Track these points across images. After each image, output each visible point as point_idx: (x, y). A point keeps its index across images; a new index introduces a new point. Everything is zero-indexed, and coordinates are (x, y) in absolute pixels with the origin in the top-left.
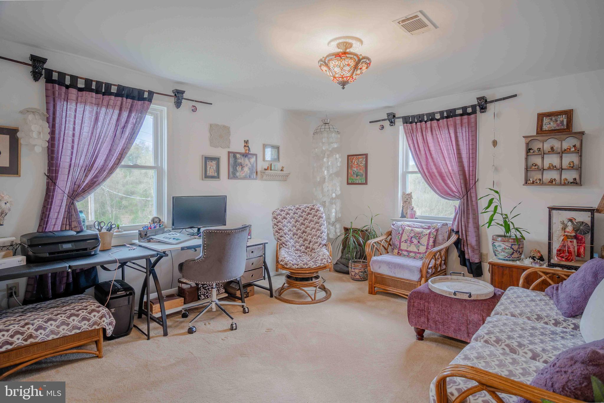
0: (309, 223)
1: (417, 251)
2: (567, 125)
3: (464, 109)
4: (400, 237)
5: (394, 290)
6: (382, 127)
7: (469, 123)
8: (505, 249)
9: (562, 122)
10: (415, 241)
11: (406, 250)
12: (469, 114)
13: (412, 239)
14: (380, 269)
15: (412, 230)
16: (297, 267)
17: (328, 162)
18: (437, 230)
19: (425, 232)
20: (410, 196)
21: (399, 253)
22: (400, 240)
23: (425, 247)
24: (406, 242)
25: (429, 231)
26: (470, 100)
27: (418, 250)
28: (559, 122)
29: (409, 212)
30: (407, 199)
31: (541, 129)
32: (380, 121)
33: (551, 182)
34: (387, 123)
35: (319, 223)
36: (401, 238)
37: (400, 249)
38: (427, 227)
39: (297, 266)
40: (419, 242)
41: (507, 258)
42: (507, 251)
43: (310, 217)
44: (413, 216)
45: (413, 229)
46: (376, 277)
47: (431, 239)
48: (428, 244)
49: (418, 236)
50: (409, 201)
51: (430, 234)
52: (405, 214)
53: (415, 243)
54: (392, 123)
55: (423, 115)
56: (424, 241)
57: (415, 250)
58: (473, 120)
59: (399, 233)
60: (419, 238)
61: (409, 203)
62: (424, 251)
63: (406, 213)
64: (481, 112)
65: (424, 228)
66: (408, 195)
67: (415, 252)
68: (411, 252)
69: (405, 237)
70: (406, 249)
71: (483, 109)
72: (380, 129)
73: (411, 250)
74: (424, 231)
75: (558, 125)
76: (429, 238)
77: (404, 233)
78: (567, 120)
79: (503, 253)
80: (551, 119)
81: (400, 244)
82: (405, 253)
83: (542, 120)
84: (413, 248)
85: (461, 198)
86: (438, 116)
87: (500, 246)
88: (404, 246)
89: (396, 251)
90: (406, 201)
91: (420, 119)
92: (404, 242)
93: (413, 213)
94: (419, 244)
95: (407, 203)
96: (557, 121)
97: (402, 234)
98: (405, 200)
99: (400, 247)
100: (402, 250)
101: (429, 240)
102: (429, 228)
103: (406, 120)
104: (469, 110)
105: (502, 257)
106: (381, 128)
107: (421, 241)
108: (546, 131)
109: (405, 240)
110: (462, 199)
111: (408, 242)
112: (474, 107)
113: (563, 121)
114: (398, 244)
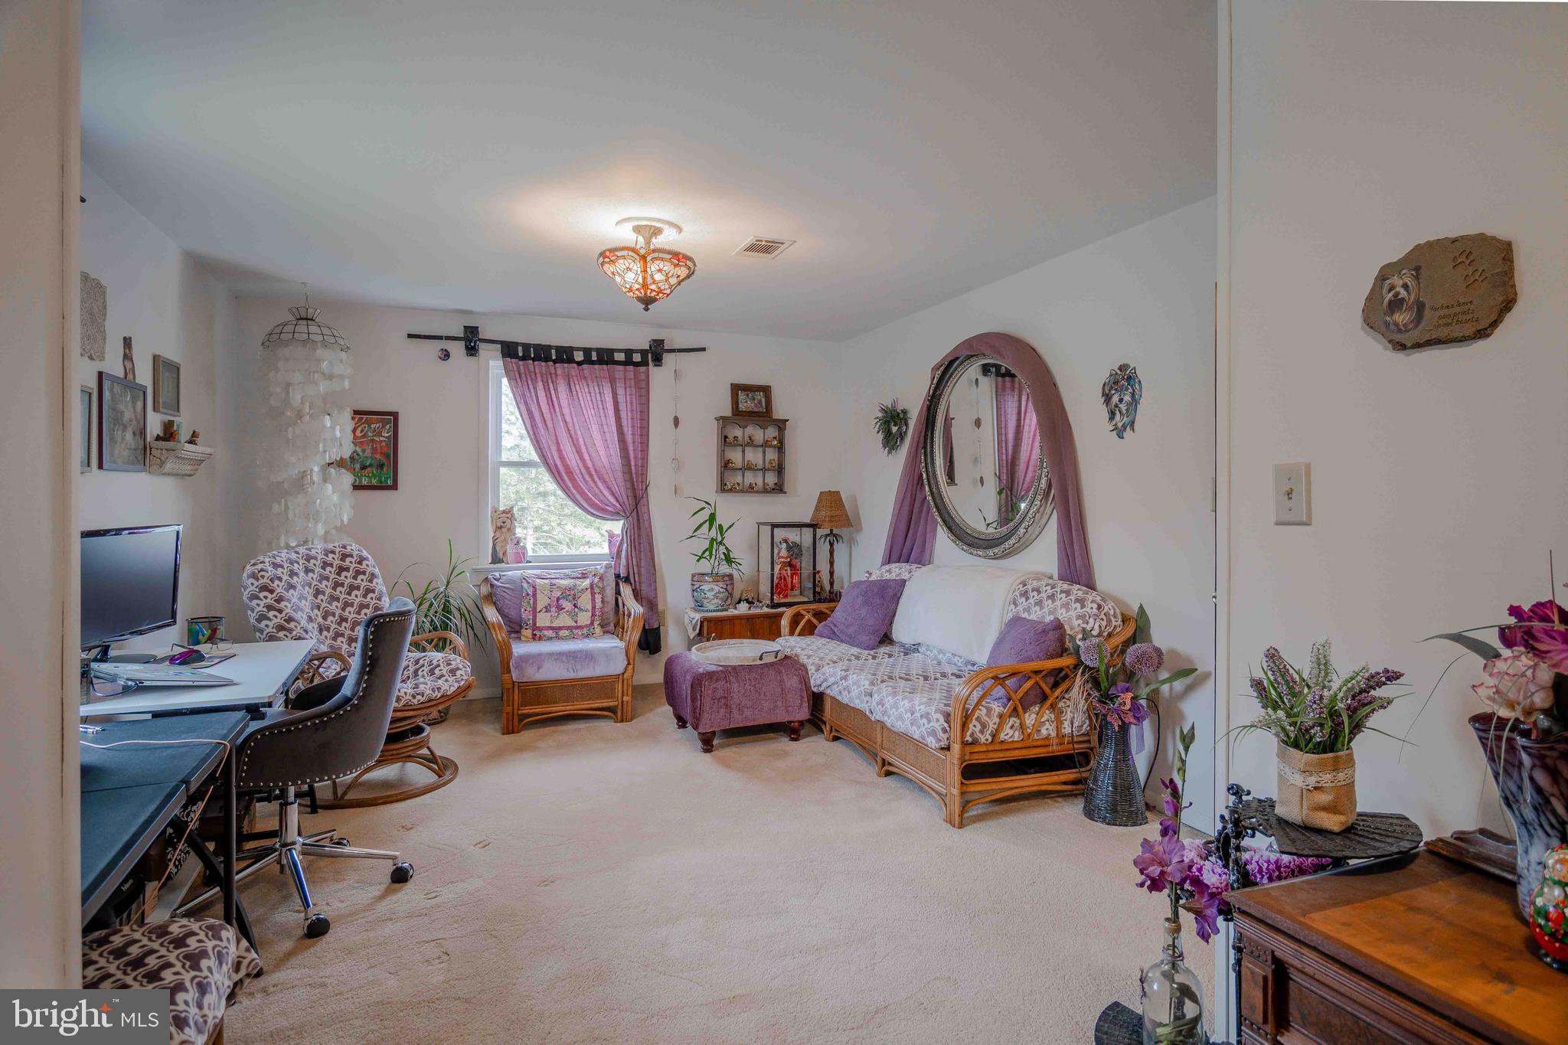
0: (349, 594)
1: (574, 624)
2: (766, 408)
3: (629, 353)
4: (531, 602)
5: (568, 708)
6: (446, 355)
7: (637, 381)
8: (719, 592)
9: (760, 402)
10: (567, 605)
11: (549, 627)
12: (637, 364)
13: (561, 602)
14: (541, 671)
15: (552, 585)
16: (422, 699)
17: (333, 428)
18: (601, 578)
19: (580, 585)
20: (509, 515)
21: (535, 635)
22: (534, 608)
23: (590, 614)
24: (547, 609)
25: (587, 583)
26: (640, 340)
27: (576, 622)
28: (756, 401)
29: (510, 549)
30: (504, 523)
31: (737, 407)
32: (440, 338)
33: (751, 489)
34: (457, 349)
35: (373, 591)
36: (535, 603)
37: (535, 627)
38: (580, 576)
39: (423, 696)
40: (575, 606)
41: (720, 607)
42: (721, 595)
43: (347, 578)
44: (521, 557)
45: (553, 581)
46: (523, 692)
47: (597, 596)
48: (594, 607)
49: (570, 594)
50: (508, 526)
51: (592, 586)
52: (501, 555)
53: (567, 609)
54: (472, 351)
55: (549, 347)
56: (585, 601)
57: (570, 623)
58: (643, 377)
59: (528, 594)
60: (574, 599)
61: (509, 529)
62: (589, 623)
63: (504, 554)
64: (656, 365)
65: (573, 578)
66: (504, 512)
67: (568, 628)
68: (560, 628)
69: (542, 601)
70: (548, 624)
71: (658, 360)
72: (440, 358)
73: (561, 625)
74: (578, 582)
75: (756, 406)
76: (593, 594)
77: (538, 592)
78: (766, 400)
79: (716, 601)
80: (748, 395)
81: (535, 617)
82: (550, 633)
83: (737, 395)
84: (565, 620)
85: (628, 514)
86: (579, 356)
87: (712, 590)
88: (543, 620)
89: (527, 633)
90: (501, 527)
91: (541, 353)
92: (544, 610)
93: (520, 551)
94: (576, 610)
95: (504, 530)
96: (754, 399)
97: (534, 595)
98: (499, 524)
99: (535, 623)
100: (541, 629)
101: (593, 600)
102: (584, 576)
103: (509, 350)
104: (637, 358)
105: (712, 607)
106: (443, 356)
107: (580, 602)
108: (742, 411)
109: (546, 607)
110: (630, 518)
111: (553, 609)
112: (643, 353)
113: (761, 400)
114: (531, 617)
